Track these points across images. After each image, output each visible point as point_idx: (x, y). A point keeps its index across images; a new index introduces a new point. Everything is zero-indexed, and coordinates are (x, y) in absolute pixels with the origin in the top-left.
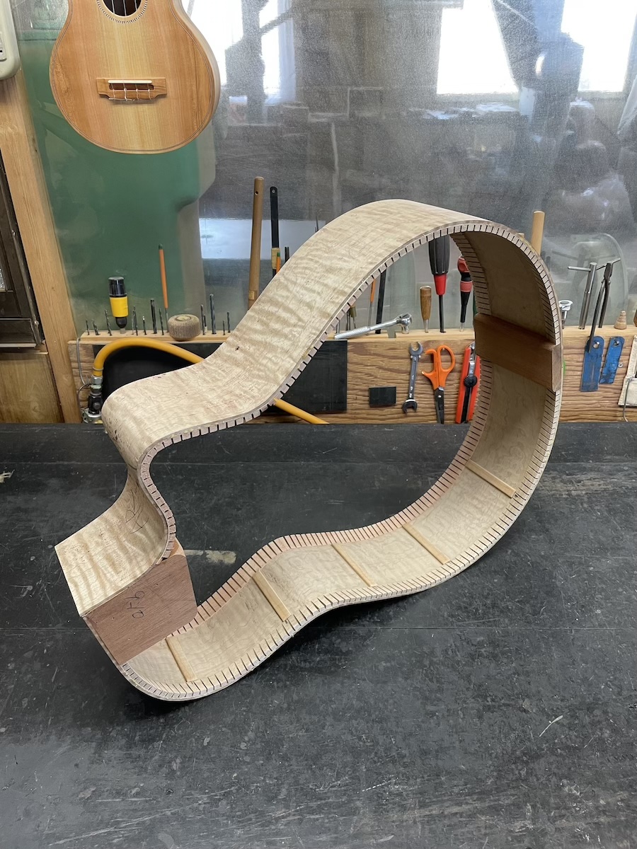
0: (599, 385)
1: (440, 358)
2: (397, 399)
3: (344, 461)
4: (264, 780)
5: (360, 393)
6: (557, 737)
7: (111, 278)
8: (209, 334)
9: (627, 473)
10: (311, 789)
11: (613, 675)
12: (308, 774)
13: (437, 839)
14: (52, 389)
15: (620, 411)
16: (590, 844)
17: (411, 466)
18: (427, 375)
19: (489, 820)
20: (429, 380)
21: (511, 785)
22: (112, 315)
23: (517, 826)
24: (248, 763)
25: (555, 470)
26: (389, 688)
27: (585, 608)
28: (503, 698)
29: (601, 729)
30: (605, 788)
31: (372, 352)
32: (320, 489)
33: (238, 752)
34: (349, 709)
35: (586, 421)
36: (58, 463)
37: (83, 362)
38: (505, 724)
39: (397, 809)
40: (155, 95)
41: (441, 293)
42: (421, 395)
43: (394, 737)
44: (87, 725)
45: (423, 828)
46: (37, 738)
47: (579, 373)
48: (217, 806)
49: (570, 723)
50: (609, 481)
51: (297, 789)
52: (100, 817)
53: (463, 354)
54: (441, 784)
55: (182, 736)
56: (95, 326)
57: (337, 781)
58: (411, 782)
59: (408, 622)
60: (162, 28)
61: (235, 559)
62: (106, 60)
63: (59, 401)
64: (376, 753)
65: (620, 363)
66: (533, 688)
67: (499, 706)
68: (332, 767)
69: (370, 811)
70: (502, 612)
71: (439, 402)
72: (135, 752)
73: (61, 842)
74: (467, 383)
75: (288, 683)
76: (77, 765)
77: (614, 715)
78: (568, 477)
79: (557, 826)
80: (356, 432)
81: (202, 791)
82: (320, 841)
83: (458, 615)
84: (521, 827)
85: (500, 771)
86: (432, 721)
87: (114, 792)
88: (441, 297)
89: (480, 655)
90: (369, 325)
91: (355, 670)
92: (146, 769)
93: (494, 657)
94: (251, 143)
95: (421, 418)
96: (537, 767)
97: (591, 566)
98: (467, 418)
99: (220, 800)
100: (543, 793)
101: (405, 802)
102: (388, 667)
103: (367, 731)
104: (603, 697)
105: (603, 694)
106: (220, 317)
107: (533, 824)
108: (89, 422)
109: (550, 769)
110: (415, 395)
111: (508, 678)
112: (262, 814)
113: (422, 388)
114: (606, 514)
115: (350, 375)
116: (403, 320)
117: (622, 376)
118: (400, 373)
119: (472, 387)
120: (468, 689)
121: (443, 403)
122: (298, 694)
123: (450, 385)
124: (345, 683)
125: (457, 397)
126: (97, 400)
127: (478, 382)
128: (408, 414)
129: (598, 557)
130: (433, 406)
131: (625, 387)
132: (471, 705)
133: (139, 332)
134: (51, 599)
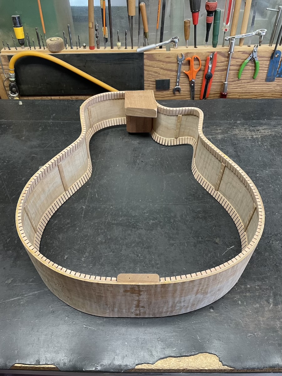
0: (275, 78)
1: (194, 63)
2: (170, 86)
5: (151, 83)
6: (231, 256)
7: (13, 16)
8: (69, 48)
12: (112, 272)
16: (241, 305)
18: (186, 72)
20: (187, 76)
22: (16, 38)
24: (85, 267)
25: (247, 124)
26: (153, 233)
28: (207, 237)
31: (157, 59)
33: (80, 262)
34: (134, 242)
35: (266, 98)
37: (4, 65)
38: (206, 250)
41: (195, 24)
42: (183, 84)
43: (154, 255)
44: (10, 250)
47: (266, 71)
49: (237, 250)
50: (273, 130)
52: (15, 292)
53: (206, 61)
55: (54, 255)
56: (8, 45)
59: (165, 202)
64: (145, 262)
66: (222, 233)
67: (205, 241)
68: (123, 269)
71: (192, 88)
74: (207, 77)
75: (106, 230)
76: (4, 268)
77: (259, 246)
78: (253, 128)
83: (190, 198)
86: (172, 248)
87: (22, 280)
88: (195, 26)
89: (198, 217)
90: (156, 43)
91: (138, 224)
93: (205, 218)
95: (182, 96)
97: (258, 174)
98: (206, 97)
102: (154, 223)
103: (141, 253)
108: (12, 98)
110: (179, 84)
111: (210, 228)
113: (183, 80)
114: (269, 147)
115: (145, 72)
116: (174, 40)
118: (172, 71)
119: (210, 79)
120: (190, 233)
121: (194, 89)
122: (110, 235)
123: (198, 78)
124: (133, 230)
125: (201, 85)
126: (14, 86)
127: (213, 77)
128: (176, 94)
129: (262, 169)
130: (189, 90)
132: (191, 241)
133: (32, 48)
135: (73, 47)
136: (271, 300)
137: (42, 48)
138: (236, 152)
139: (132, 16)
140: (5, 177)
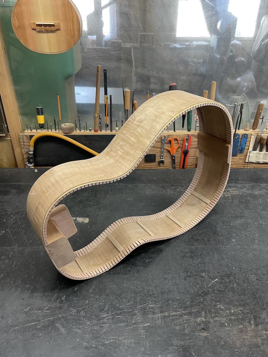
0: (238, 154)
1: (174, 142)
2: (156, 159)
3: (133, 183)
4: (99, 304)
6: (215, 287)
7: (37, 107)
8: (78, 131)
9: (247, 188)
10: (118, 306)
11: (238, 264)
12: (116, 301)
13: (167, 324)
14: (12, 154)
15: (246, 165)
16: (227, 327)
17: (161, 185)
18: (168, 149)
19: (188, 317)
20: (169, 151)
21: (197, 304)
22: (38, 123)
23: (199, 320)
24: (93, 297)
26: (150, 269)
27: (229, 239)
28: (194, 272)
29: (233, 284)
30: (233, 306)
32: (124, 194)
33: (88, 293)
34: (133, 277)
35: (232, 168)
36: (15, 183)
37: (25, 142)
38: (195, 282)
39: (152, 313)
40: (55, 29)
42: (166, 158)
43: (151, 287)
44: (27, 284)
45: (162, 321)
46: (7, 289)
48: (80, 313)
49: (221, 282)
50: (240, 191)
51: (112, 307)
52: (32, 318)
53: (183, 141)
54: (169, 304)
55: (66, 288)
56: (30, 128)
57: (128, 303)
58: (157, 303)
60: (58, 1)
61: (88, 221)
62: (35, 14)
63: (15, 159)
64: (144, 293)
65: (246, 145)
66: (207, 269)
67: (193, 275)
68: (126, 298)
69: (141, 314)
70: (195, 240)
71: (173, 161)
72: (47, 294)
73: (16, 328)
74: (184, 153)
76: (23, 299)
77: (238, 279)
79: (214, 320)
80: (139, 172)
81: (74, 308)
82: (121, 326)
83: (178, 242)
84: (200, 320)
85: (192, 299)
86: (166, 281)
87: (38, 309)
89: (186, 257)
91: (136, 262)
92: (51, 300)
93: (192, 257)
94: (96, 51)
95: (165, 167)
96: (207, 298)
97: (231, 223)
98: (185, 167)
99: (81, 311)
100: (209, 307)
101: (155, 311)
102: (149, 261)
103: (140, 285)
104: (234, 272)
105: (234, 271)
106: (83, 124)
107: (205, 319)
108: (28, 167)
109: (212, 299)
110: (163, 157)
111: (197, 265)
112: (98, 316)
113: (166, 154)
114: (238, 203)
117: (247, 150)
118: (157, 148)
119: (187, 154)
120: (181, 269)
121: (175, 161)
122: (113, 272)
123: (178, 153)
124: (132, 267)
125: (180, 160)
126: (31, 158)
127: (189, 152)
128: (161, 165)
129: (234, 220)
130: (171, 162)
131: (248, 154)
132: (182, 275)
133: (49, 130)
134: (13, 236)
135: (81, 130)
136: (252, 322)
137: (57, 130)
139: (127, 110)
140: (23, 226)
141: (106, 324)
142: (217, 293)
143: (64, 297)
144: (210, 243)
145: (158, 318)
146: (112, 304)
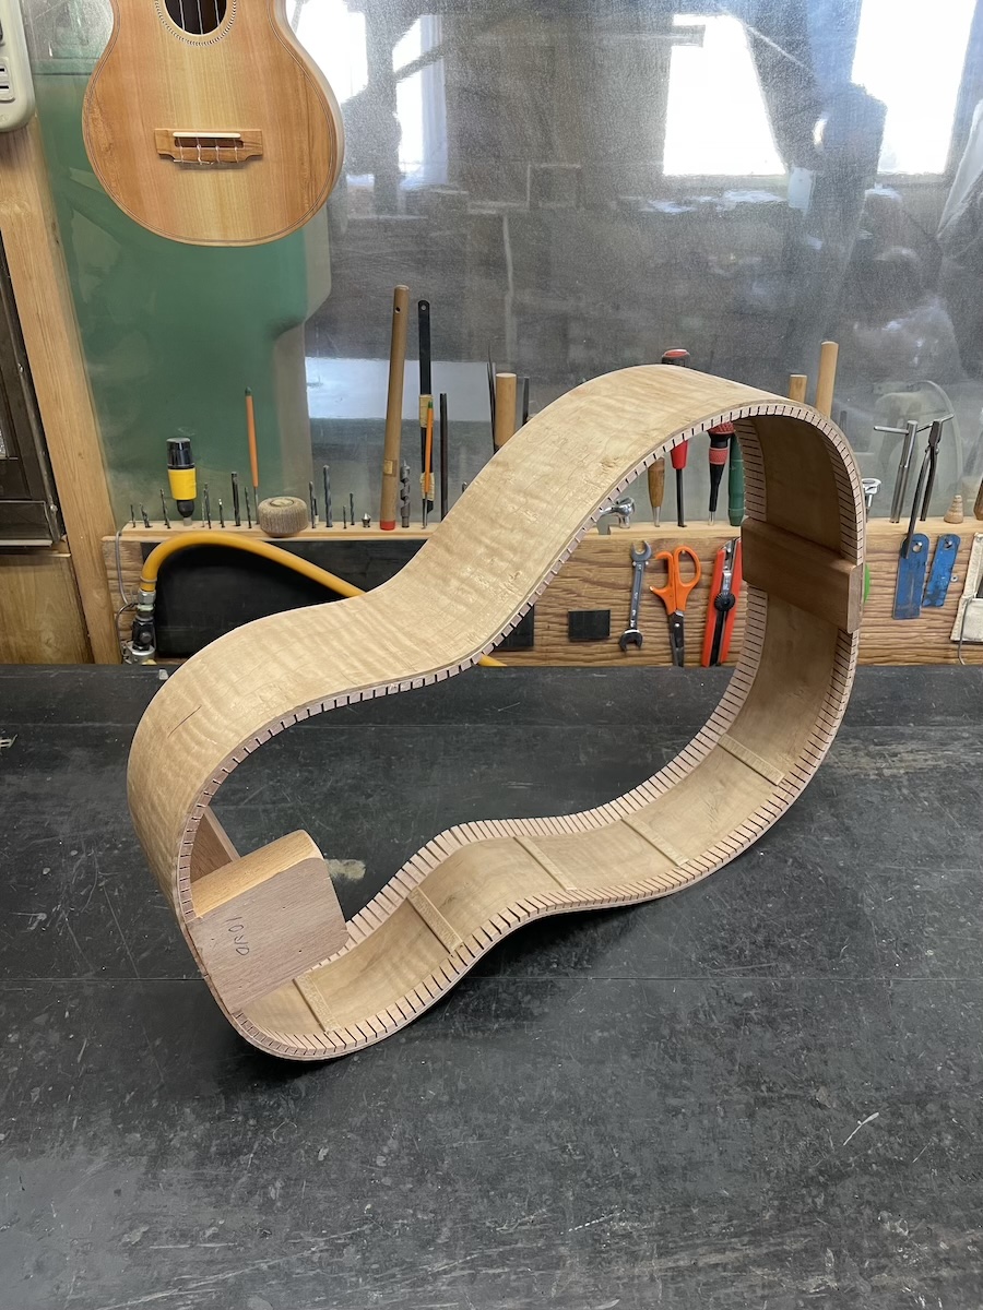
0: (921, 609)
1: (678, 566)
2: (611, 629)
3: (531, 723)
4: (414, 1215)
5: (554, 620)
6: (870, 1147)
7: (171, 440)
8: (321, 527)
9: (966, 742)
10: (489, 1228)
11: (955, 1051)
12: (483, 1205)
13: (688, 1305)
14: (75, 612)
15: (953, 650)
17: (636, 732)
18: (658, 591)
19: (768, 1275)
20: (661, 601)
21: (801, 1221)
22: (172, 498)
23: (812, 1284)
24: (389, 1188)
25: (856, 737)
26: (609, 1071)
27: (909, 948)
28: (785, 1086)
29: (939, 1134)
30: (948, 1224)
32: (495, 766)
33: (372, 1171)
34: (546, 1103)
35: (901, 664)
36: (85, 724)
37: (125, 569)
38: (790, 1127)
39: (624, 1258)
40: (245, 155)
41: (680, 466)
42: (649, 624)
43: (618, 1147)
44: (135, 1129)
45: (665, 1285)
46: (55, 1150)
47: (891, 590)
48: (341, 1255)
49: (889, 1125)
50: (940, 754)
51: (466, 1229)
52: (155, 1274)
53: (714, 560)
54: (692, 1219)
55: (284, 1146)
56: (144, 514)
57: (529, 1215)
58: (645, 1216)
59: (636, 969)
60: (257, 53)
61: (363, 872)
62: (171, 102)
63: (85, 631)
64: (589, 1171)
65: (954, 575)
66: (832, 1071)
67: (780, 1098)
68: (520, 1193)
69: (581, 1262)
70: (780, 953)
71: (677, 635)
72: (209, 1171)
74: (719, 605)
75: (449, 1063)
77: (957, 1111)
78: (878, 748)
79: (874, 1284)
80: (549, 678)
81: (316, 1231)
83: (713, 959)
84: (819, 1286)
85: (785, 1198)
86: (675, 1121)
87: (177, 1234)
88: (679, 473)
89: (749, 1020)
91: (554, 1042)
92: (228, 1198)
93: (770, 1022)
94: (390, 234)
95: (647, 658)
96: (840, 1191)
97: (916, 883)
98: (720, 659)
99: (345, 1245)
100: (851, 1232)
101: (637, 1248)
102: (605, 1039)
103: (574, 1138)
104: (941, 1084)
105: (941, 1080)
106: (339, 502)
107: (838, 1281)
108: (134, 662)
109: (861, 1196)
110: (639, 623)
111: (792, 1055)
112: (412, 1266)
113: (650, 612)
114: (937, 804)
116: (623, 506)
117: (956, 595)
118: (614, 588)
119: (728, 611)
120: (730, 1072)
121: (682, 637)
122: (465, 1080)
123: (693, 608)
124: (539, 1063)
125: (704, 628)
126: (147, 628)
127: (736, 604)
128: (629, 652)
129: (927, 869)
130: (668, 640)
131: (961, 611)
132: (735, 1097)
133: (213, 523)
134: (76, 935)
135: (333, 523)
138: (837, 817)
140: (116, 894)
141: (448, 1302)
142: (877, 1174)
143: (278, 1185)
144: (838, 965)
145: (652, 1276)
146: (465, 1219)
